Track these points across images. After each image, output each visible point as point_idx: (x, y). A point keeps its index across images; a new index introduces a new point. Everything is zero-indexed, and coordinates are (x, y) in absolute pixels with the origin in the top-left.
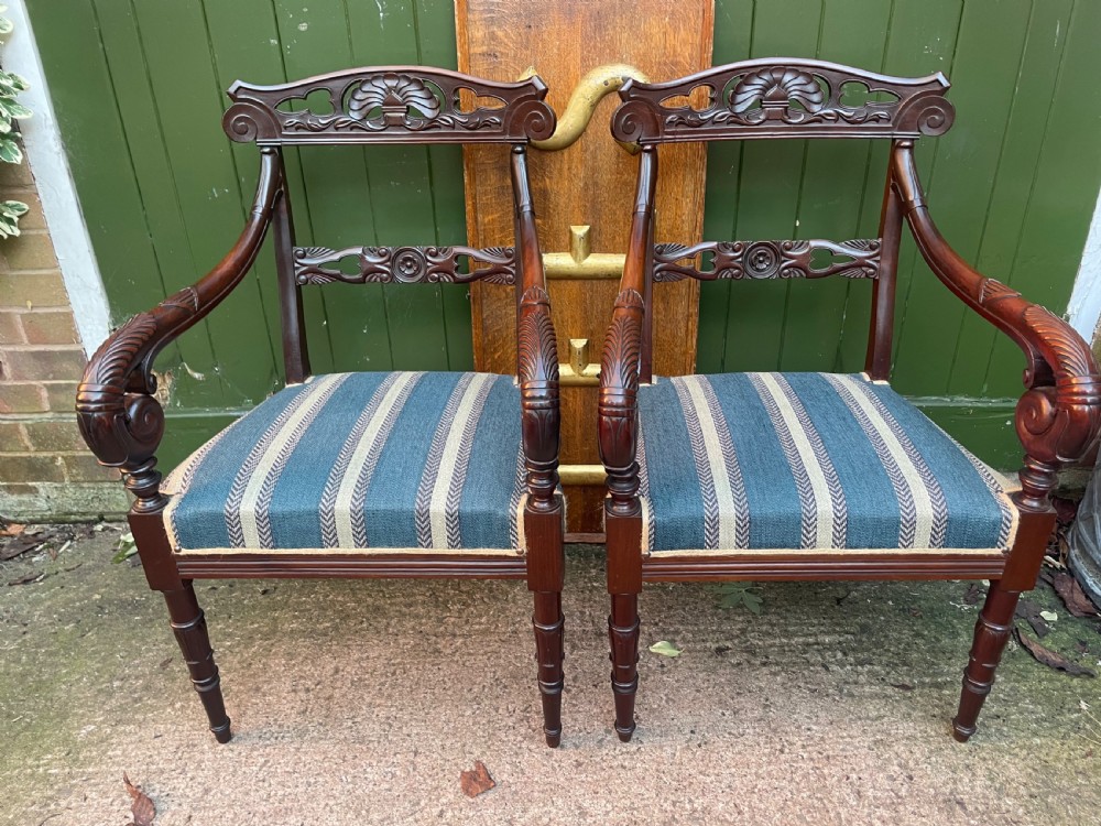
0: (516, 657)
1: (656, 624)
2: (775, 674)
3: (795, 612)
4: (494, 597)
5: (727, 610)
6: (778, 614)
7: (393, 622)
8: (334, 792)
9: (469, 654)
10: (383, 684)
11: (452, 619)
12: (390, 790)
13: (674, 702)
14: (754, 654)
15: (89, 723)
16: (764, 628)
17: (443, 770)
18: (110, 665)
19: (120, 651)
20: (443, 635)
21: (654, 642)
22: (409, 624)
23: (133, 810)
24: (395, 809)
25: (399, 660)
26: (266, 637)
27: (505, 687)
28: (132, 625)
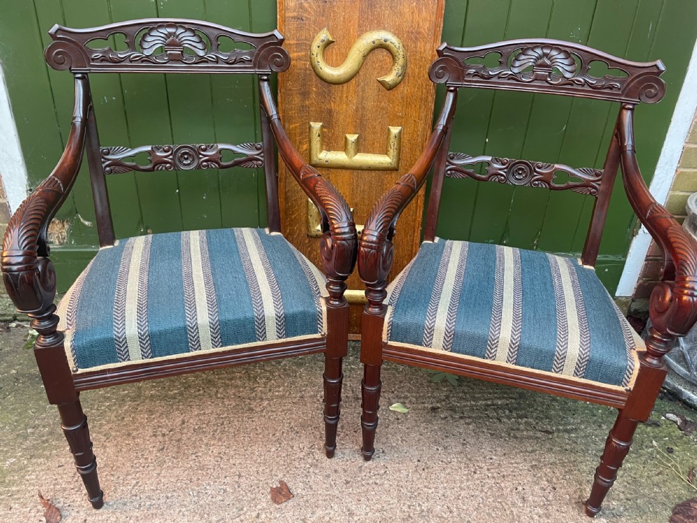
0: (303, 413)
1: (393, 392)
2: (468, 424)
3: (479, 385)
4: (287, 374)
5: (437, 383)
6: (469, 386)
7: (220, 391)
8: (185, 502)
9: (272, 411)
10: (215, 431)
11: (261, 389)
12: (223, 501)
13: (407, 442)
14: (455, 412)
15: (11, 457)
16: (460, 395)
17: (258, 487)
18: (25, 418)
19: (31, 409)
20: (255, 399)
21: (391, 404)
22: (231, 391)
23: (45, 516)
24: (227, 513)
25: (226, 415)
26: (133, 399)
27: (297, 433)
28: (39, 391)
